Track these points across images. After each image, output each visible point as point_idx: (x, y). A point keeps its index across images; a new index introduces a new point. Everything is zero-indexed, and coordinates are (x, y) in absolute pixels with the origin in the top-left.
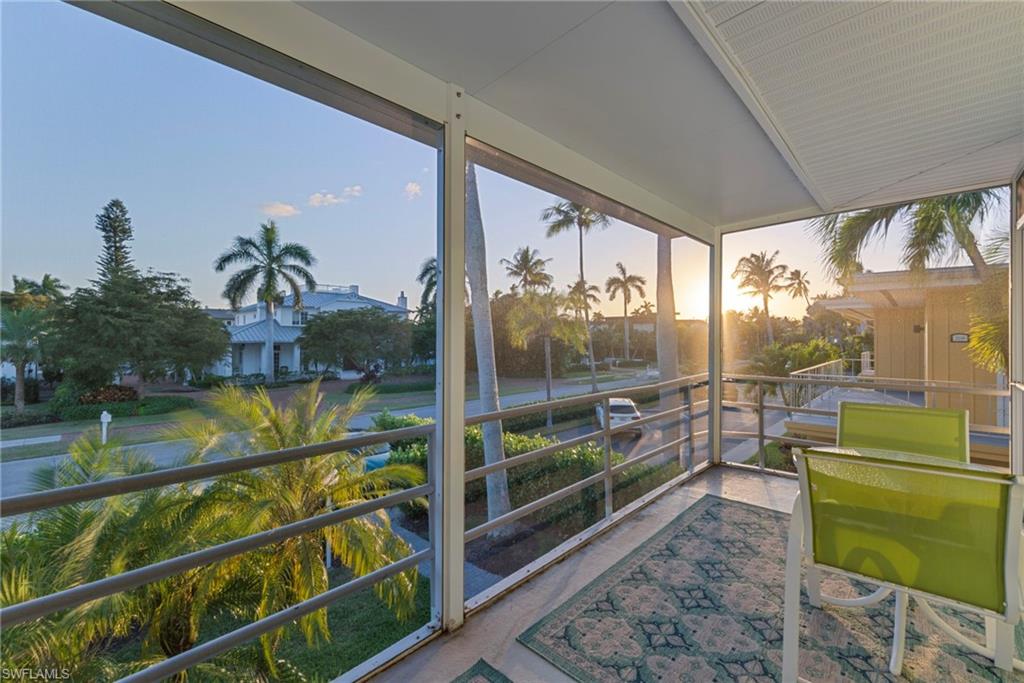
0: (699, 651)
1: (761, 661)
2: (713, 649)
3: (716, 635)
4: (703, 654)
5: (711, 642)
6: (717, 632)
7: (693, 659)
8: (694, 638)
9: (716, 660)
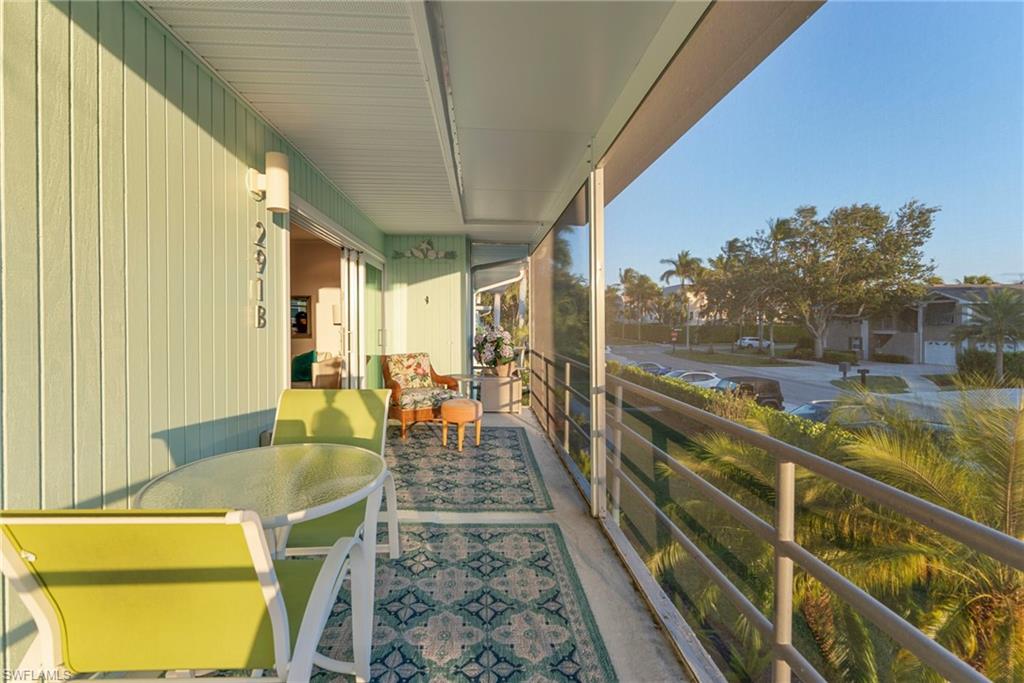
0: (457, 564)
1: (414, 574)
2: (448, 570)
3: (451, 582)
4: (453, 565)
5: (452, 574)
6: (452, 585)
7: (458, 559)
8: (464, 571)
9: (444, 564)
